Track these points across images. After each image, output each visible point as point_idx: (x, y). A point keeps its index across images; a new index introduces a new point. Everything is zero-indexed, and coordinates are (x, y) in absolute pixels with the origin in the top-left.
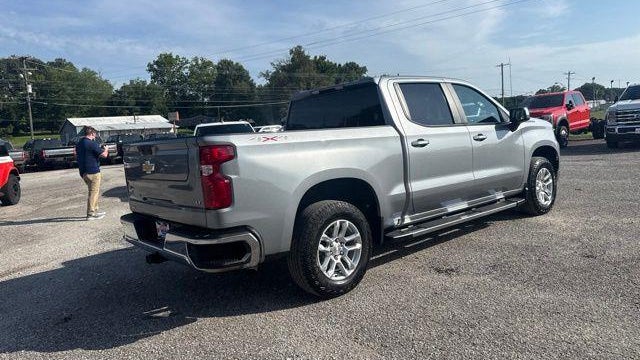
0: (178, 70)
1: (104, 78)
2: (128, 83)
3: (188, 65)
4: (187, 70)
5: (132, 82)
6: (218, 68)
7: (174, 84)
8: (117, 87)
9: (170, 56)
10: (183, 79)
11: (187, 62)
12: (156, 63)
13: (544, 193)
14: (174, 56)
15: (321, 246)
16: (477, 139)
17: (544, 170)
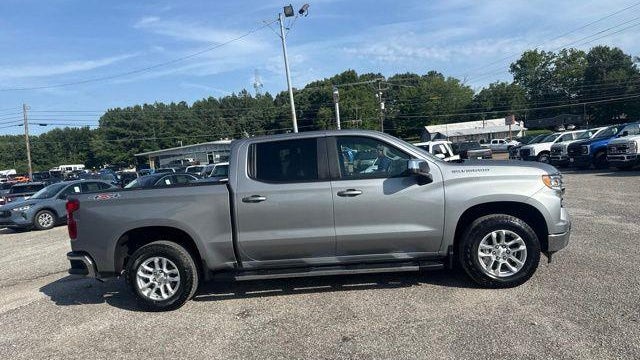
0: (543, 67)
1: (465, 85)
2: (487, 87)
3: (555, 59)
4: (553, 65)
5: (491, 85)
6: (590, 58)
7: (537, 82)
8: (477, 93)
9: (535, 52)
10: (548, 76)
11: (553, 57)
12: (519, 62)
13: (506, 262)
14: (539, 52)
15: (140, 273)
16: (344, 195)
17: (504, 232)
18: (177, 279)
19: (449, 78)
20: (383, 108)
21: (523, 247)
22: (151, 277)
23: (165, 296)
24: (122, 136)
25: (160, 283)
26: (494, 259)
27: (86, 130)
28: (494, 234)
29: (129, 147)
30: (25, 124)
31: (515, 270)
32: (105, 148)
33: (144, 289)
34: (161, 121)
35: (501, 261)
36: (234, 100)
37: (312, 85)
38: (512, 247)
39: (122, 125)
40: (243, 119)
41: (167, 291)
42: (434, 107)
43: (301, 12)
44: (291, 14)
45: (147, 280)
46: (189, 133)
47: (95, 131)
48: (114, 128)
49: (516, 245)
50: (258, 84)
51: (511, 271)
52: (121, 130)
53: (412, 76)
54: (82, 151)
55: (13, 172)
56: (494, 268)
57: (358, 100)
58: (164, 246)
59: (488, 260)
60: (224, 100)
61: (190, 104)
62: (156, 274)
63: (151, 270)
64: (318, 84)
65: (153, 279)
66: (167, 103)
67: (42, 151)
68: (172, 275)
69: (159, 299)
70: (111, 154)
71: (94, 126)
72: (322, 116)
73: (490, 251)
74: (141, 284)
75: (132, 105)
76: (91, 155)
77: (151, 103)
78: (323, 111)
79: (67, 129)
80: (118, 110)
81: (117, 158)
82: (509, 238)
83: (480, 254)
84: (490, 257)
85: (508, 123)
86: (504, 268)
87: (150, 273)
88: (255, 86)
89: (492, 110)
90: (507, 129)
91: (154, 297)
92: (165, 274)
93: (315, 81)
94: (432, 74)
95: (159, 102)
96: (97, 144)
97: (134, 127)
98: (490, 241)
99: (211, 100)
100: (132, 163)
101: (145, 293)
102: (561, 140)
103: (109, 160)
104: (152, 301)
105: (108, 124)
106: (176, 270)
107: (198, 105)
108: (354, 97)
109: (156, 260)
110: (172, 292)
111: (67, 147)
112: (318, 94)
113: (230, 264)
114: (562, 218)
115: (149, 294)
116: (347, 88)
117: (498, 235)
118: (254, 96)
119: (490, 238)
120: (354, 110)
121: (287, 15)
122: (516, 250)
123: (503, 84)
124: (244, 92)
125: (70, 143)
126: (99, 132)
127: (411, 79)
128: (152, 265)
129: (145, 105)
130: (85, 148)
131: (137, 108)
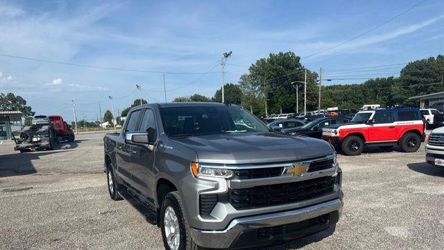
18: (113, 185)
24: (415, 82)
27: (391, 79)
29: (418, 91)
32: (400, 93)
39: (413, 75)
47: (397, 80)
48: (409, 77)
52: (414, 78)
54: (385, 94)
55: (336, 108)
67: (360, 95)
70: (403, 97)
71: (397, 76)
76: (390, 97)
79: (378, 79)
80: (416, 62)
96: (395, 89)
97: (426, 75)
103: (401, 101)
105: (407, 74)
111: (376, 92)
125: (377, 89)
126: (399, 80)
129: (439, 56)
130: (388, 93)
131: (431, 59)
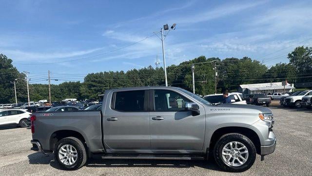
0: (306, 55)
1: (263, 64)
2: (275, 66)
5: (277, 65)
7: (303, 63)
8: (269, 68)
9: (302, 48)
10: (309, 60)
12: (293, 53)
13: (237, 158)
14: (305, 48)
15: (60, 151)
16: (155, 119)
17: (236, 142)
18: (76, 155)
19: (254, 61)
20: (217, 75)
21: (247, 151)
22: (65, 154)
23: (71, 163)
24: (94, 86)
25: (69, 157)
26: (231, 156)
27: (78, 83)
28: (231, 144)
29: (97, 91)
30: (49, 80)
31: (242, 163)
32: (86, 92)
33: (62, 159)
34: (112, 80)
35: (235, 158)
36: (145, 70)
37: (183, 63)
38: (241, 151)
39: (94, 81)
40: (149, 80)
41: (72, 161)
42: (246, 75)
43: (172, 27)
44: (167, 29)
45: (63, 155)
46: (124, 86)
47: (82, 84)
48: (90, 83)
49: (243, 150)
50: (158, 63)
51: (240, 164)
52: (94, 84)
53: (235, 59)
54: (76, 92)
55: (46, 101)
56: (231, 161)
57: (206, 71)
58: (71, 139)
59: (227, 157)
60: (141, 71)
61: (125, 72)
62: (67, 153)
63: (65, 150)
64: (186, 63)
65: (66, 155)
66: (115, 71)
67: (59, 92)
68: (75, 154)
69: (68, 164)
70: (89, 94)
71: (82, 81)
72: (187, 79)
73: (229, 152)
74: (60, 157)
75: (99, 72)
76: (80, 94)
77: (107, 71)
78: (187, 76)
79: (70, 82)
80: (93, 74)
81: (91, 97)
82: (239, 146)
83: (223, 153)
84: (229, 155)
85: (284, 84)
86: (236, 162)
87: (65, 152)
88: (156, 64)
89: (277, 77)
90: (283, 87)
91: (66, 163)
92: (71, 153)
93: (185, 61)
94: (245, 58)
95: (111, 71)
96: (83, 89)
97: (99, 82)
98: (229, 147)
99: (135, 70)
100: (98, 99)
101: (62, 161)
102: (308, 94)
103: (88, 97)
104: (65, 165)
105: (88, 81)
106: (76, 152)
107: (129, 73)
108: (204, 70)
109: (68, 146)
110: (74, 162)
111: (70, 90)
112: (186, 68)
113: (101, 150)
114: (269, 137)
115: (64, 162)
116: (200, 65)
117: (233, 144)
118: (155, 69)
119: (229, 145)
120: (203, 76)
121: (165, 29)
122: (243, 153)
123: (283, 64)
124: (150, 67)
125: (71, 88)
126: (84, 84)
127: (234, 61)
128: (65, 148)
129: (105, 72)
130: (78, 91)
131: (101, 73)
